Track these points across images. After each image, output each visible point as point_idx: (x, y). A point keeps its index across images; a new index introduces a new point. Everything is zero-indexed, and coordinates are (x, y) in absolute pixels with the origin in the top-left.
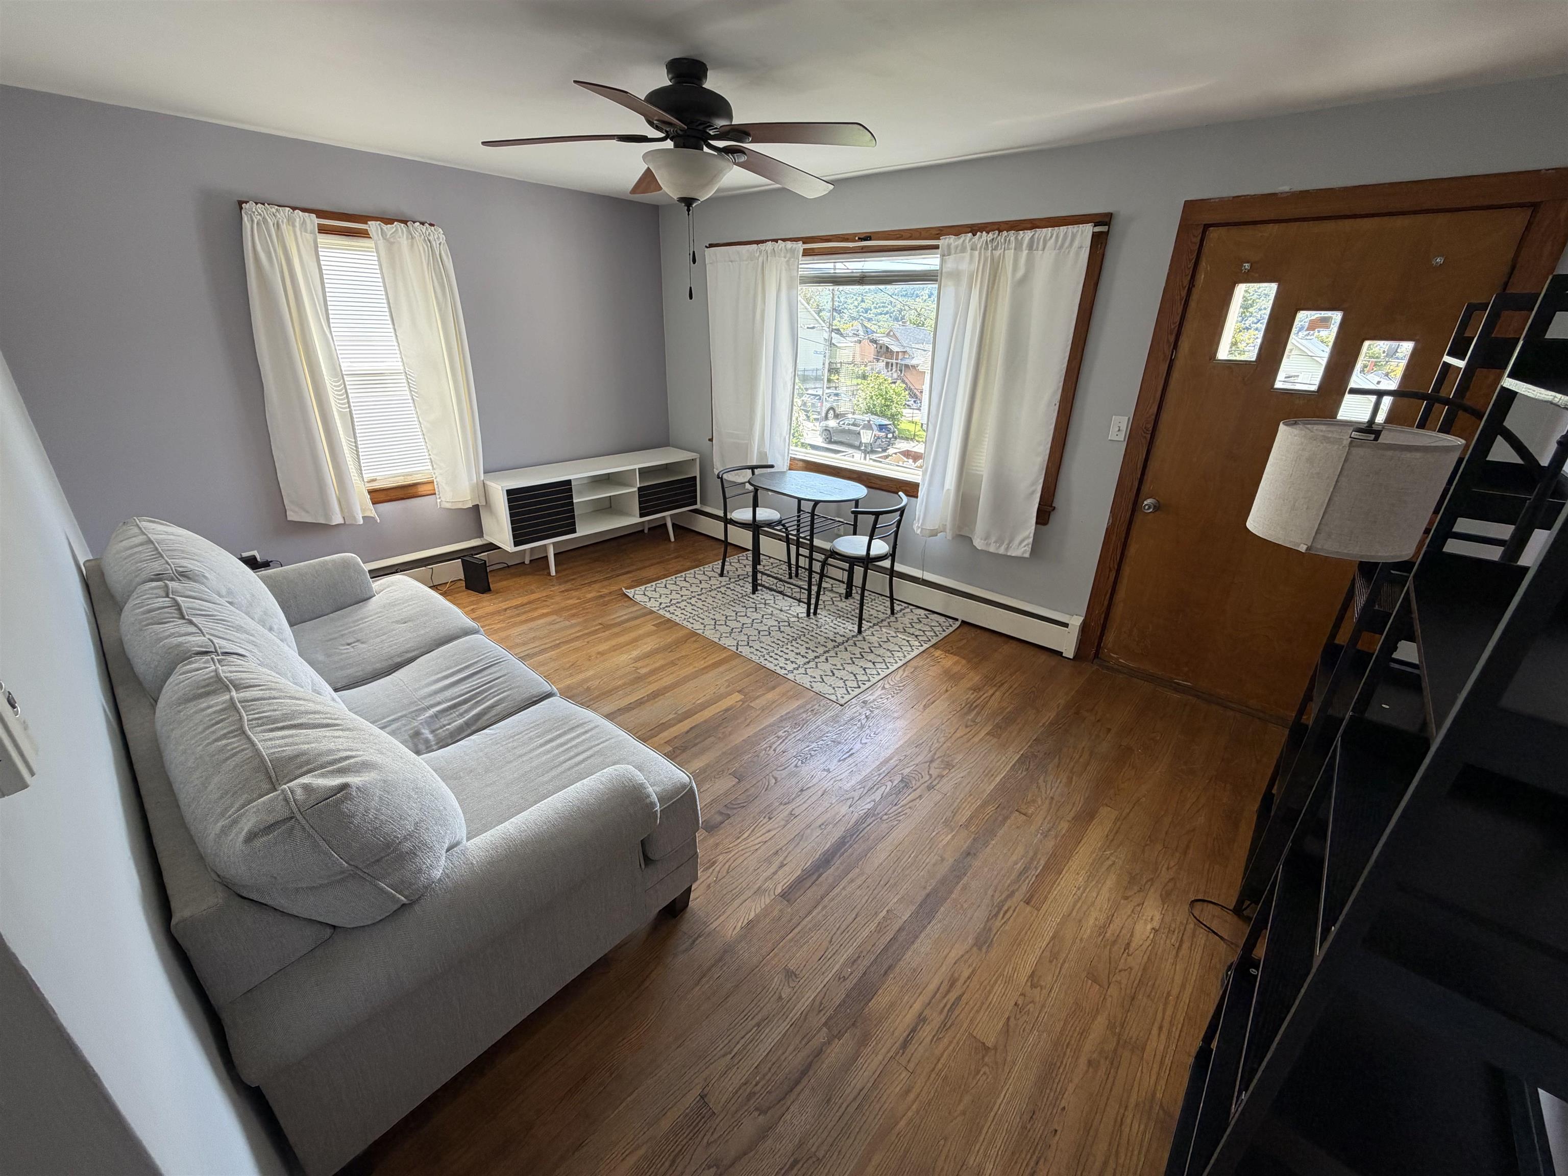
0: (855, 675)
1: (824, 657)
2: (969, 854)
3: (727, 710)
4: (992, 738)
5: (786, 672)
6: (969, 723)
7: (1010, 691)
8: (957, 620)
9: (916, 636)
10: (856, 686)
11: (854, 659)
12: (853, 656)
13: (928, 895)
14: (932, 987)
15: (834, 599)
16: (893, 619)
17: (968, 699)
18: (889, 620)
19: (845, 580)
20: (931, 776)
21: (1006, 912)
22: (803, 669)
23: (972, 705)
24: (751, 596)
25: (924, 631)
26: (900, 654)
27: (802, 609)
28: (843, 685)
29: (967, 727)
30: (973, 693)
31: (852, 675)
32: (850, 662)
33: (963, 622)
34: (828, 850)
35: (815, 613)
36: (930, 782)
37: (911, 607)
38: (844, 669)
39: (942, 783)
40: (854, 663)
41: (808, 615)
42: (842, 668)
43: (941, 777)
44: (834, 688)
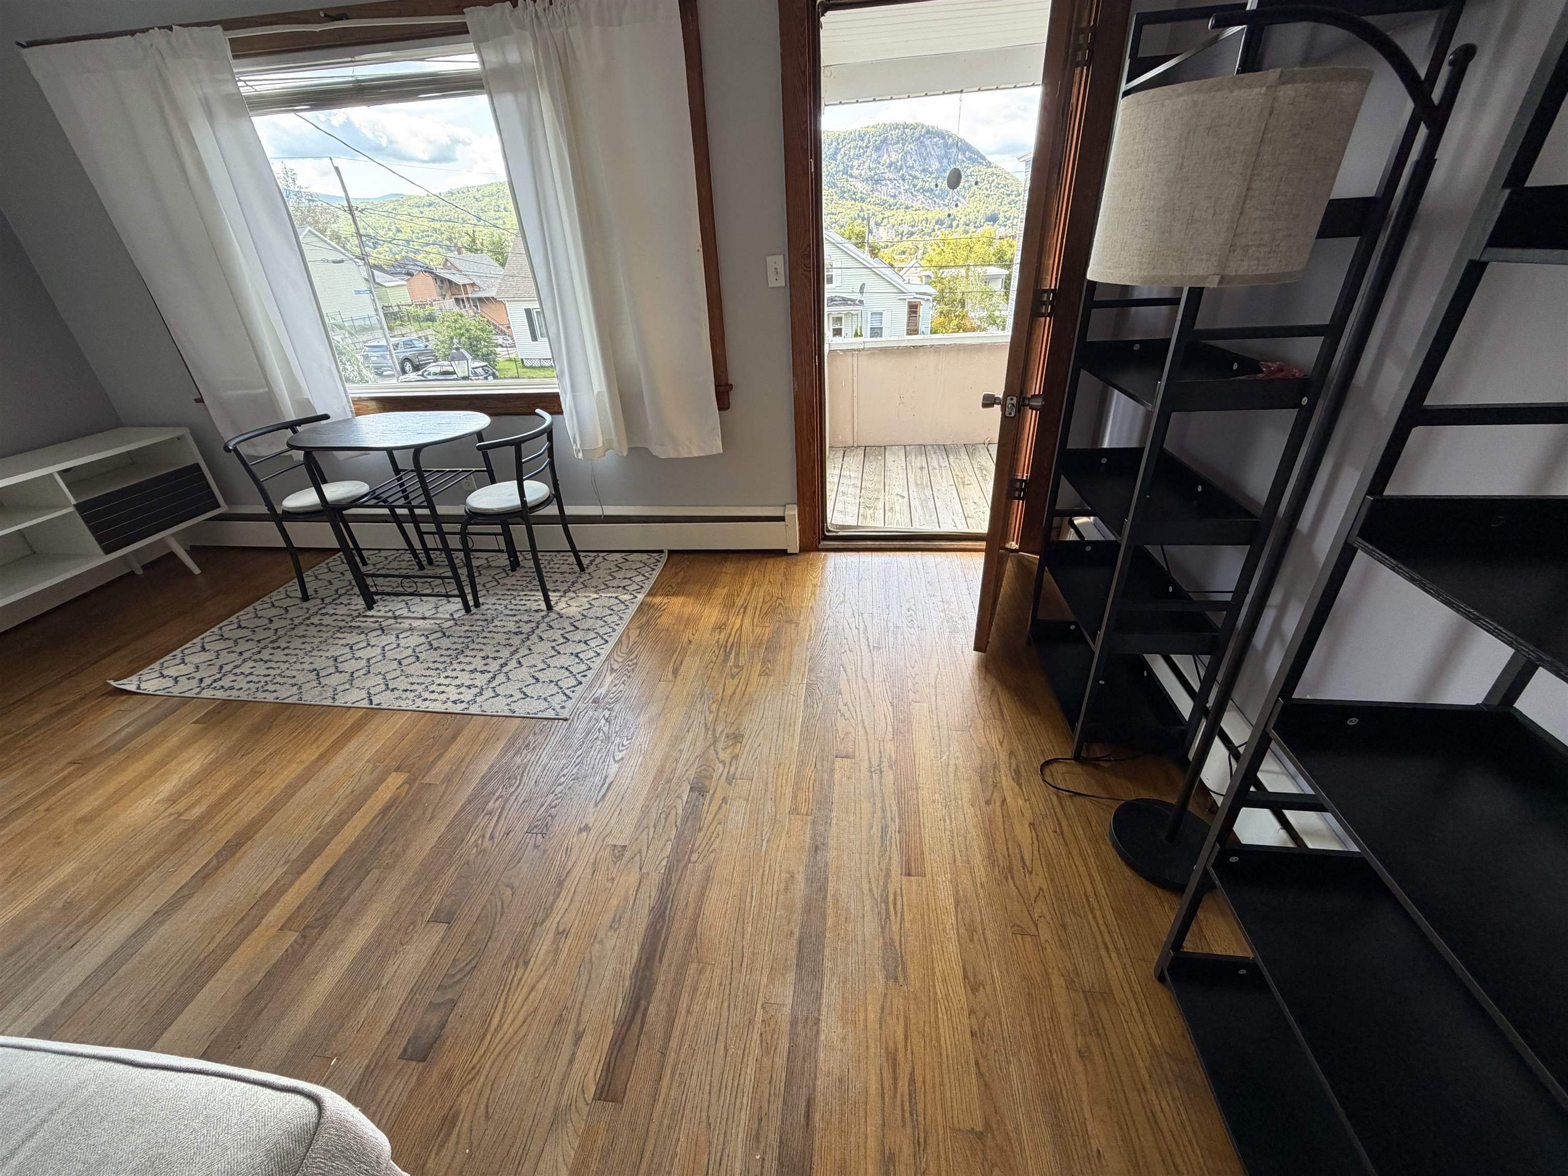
0: (567, 669)
1: (514, 661)
2: (816, 848)
3: (385, 810)
4: (766, 677)
5: (464, 705)
6: (734, 670)
7: (757, 613)
8: (661, 552)
9: (624, 588)
10: (575, 683)
11: (557, 648)
12: (554, 644)
13: (800, 942)
14: (873, 1088)
15: (497, 577)
16: (586, 577)
17: (718, 641)
18: (581, 580)
19: (504, 547)
20: (723, 762)
21: (895, 904)
22: (490, 690)
23: (726, 647)
24: (369, 613)
25: (630, 578)
26: (615, 618)
27: (456, 605)
28: (556, 689)
29: (733, 677)
30: (720, 633)
31: (563, 671)
32: (554, 653)
33: (670, 552)
34: (639, 960)
35: (477, 605)
36: (725, 773)
37: (602, 554)
38: (549, 666)
39: (741, 765)
40: (559, 653)
41: (467, 609)
42: (545, 666)
43: (735, 757)
44: (545, 699)
